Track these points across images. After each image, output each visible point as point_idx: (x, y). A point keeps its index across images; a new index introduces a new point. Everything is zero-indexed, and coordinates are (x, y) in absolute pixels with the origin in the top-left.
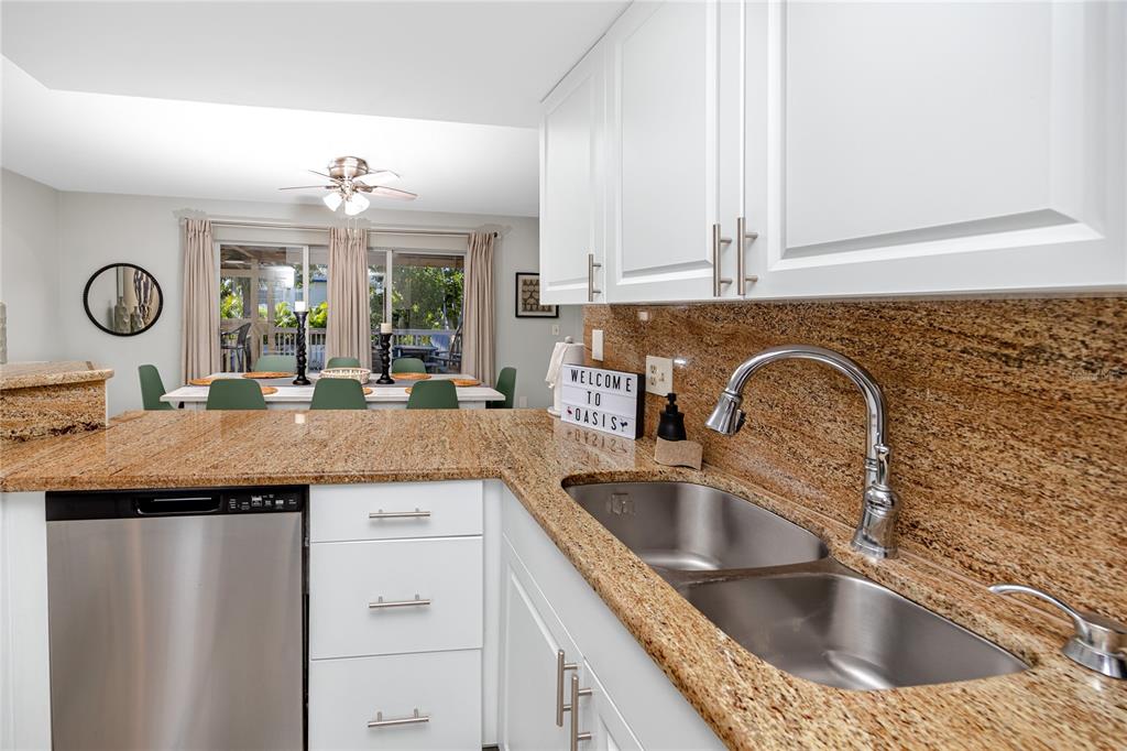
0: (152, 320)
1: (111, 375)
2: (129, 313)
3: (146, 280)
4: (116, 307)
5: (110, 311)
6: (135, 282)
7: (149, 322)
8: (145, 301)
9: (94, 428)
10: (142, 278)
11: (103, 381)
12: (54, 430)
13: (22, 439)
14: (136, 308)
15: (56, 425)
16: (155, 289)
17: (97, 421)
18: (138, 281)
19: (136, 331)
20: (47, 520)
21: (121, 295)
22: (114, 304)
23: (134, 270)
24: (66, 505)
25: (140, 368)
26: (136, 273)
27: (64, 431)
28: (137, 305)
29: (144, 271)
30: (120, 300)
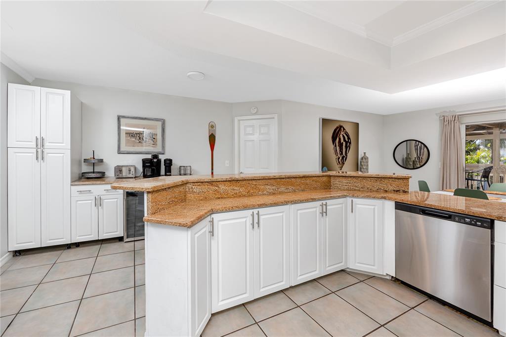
0: (423, 163)
1: (411, 177)
2: (412, 160)
3: (421, 146)
4: (406, 158)
5: (403, 159)
6: (415, 146)
7: (422, 164)
8: (420, 155)
9: (406, 192)
10: (418, 144)
11: (408, 178)
12: (394, 190)
13: (386, 191)
14: (415, 158)
15: (395, 189)
16: (425, 149)
17: (406, 190)
18: (416, 146)
19: (415, 167)
20: (396, 209)
21: (409, 152)
22: (405, 156)
23: (415, 142)
24: (400, 206)
25: (419, 181)
26: (416, 143)
27: (397, 191)
28: (416, 156)
29: (419, 142)
30: (408, 154)
